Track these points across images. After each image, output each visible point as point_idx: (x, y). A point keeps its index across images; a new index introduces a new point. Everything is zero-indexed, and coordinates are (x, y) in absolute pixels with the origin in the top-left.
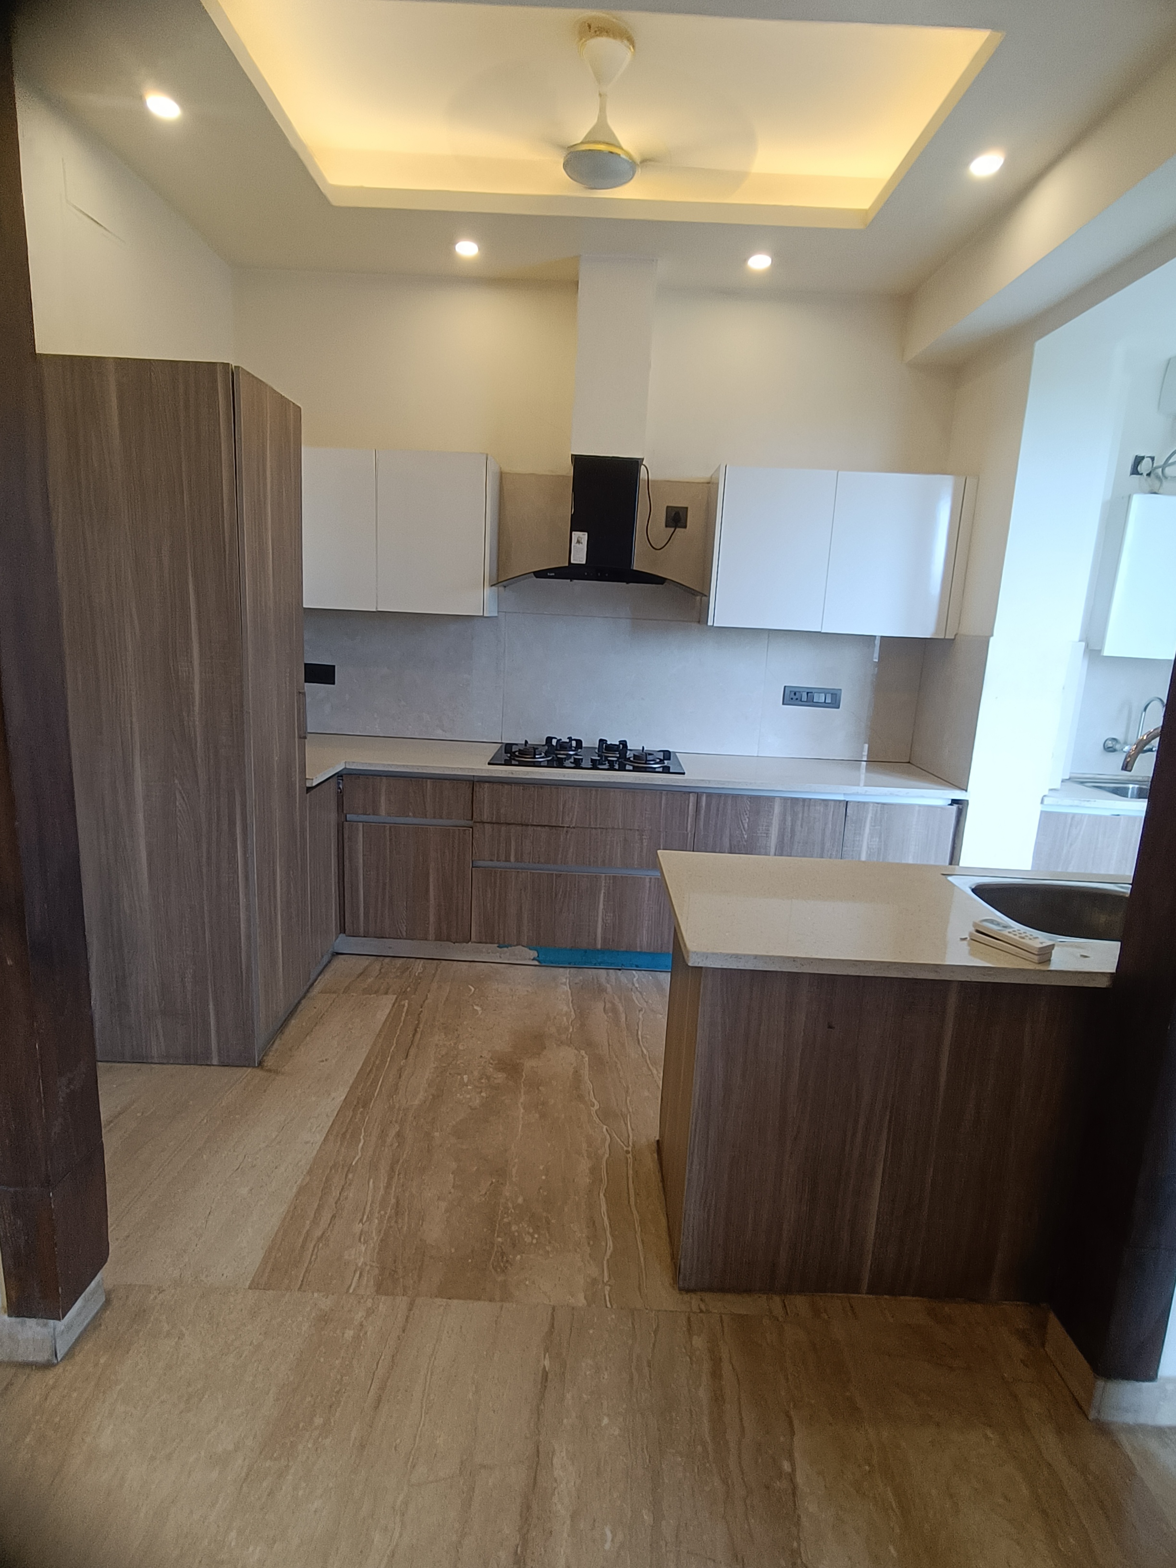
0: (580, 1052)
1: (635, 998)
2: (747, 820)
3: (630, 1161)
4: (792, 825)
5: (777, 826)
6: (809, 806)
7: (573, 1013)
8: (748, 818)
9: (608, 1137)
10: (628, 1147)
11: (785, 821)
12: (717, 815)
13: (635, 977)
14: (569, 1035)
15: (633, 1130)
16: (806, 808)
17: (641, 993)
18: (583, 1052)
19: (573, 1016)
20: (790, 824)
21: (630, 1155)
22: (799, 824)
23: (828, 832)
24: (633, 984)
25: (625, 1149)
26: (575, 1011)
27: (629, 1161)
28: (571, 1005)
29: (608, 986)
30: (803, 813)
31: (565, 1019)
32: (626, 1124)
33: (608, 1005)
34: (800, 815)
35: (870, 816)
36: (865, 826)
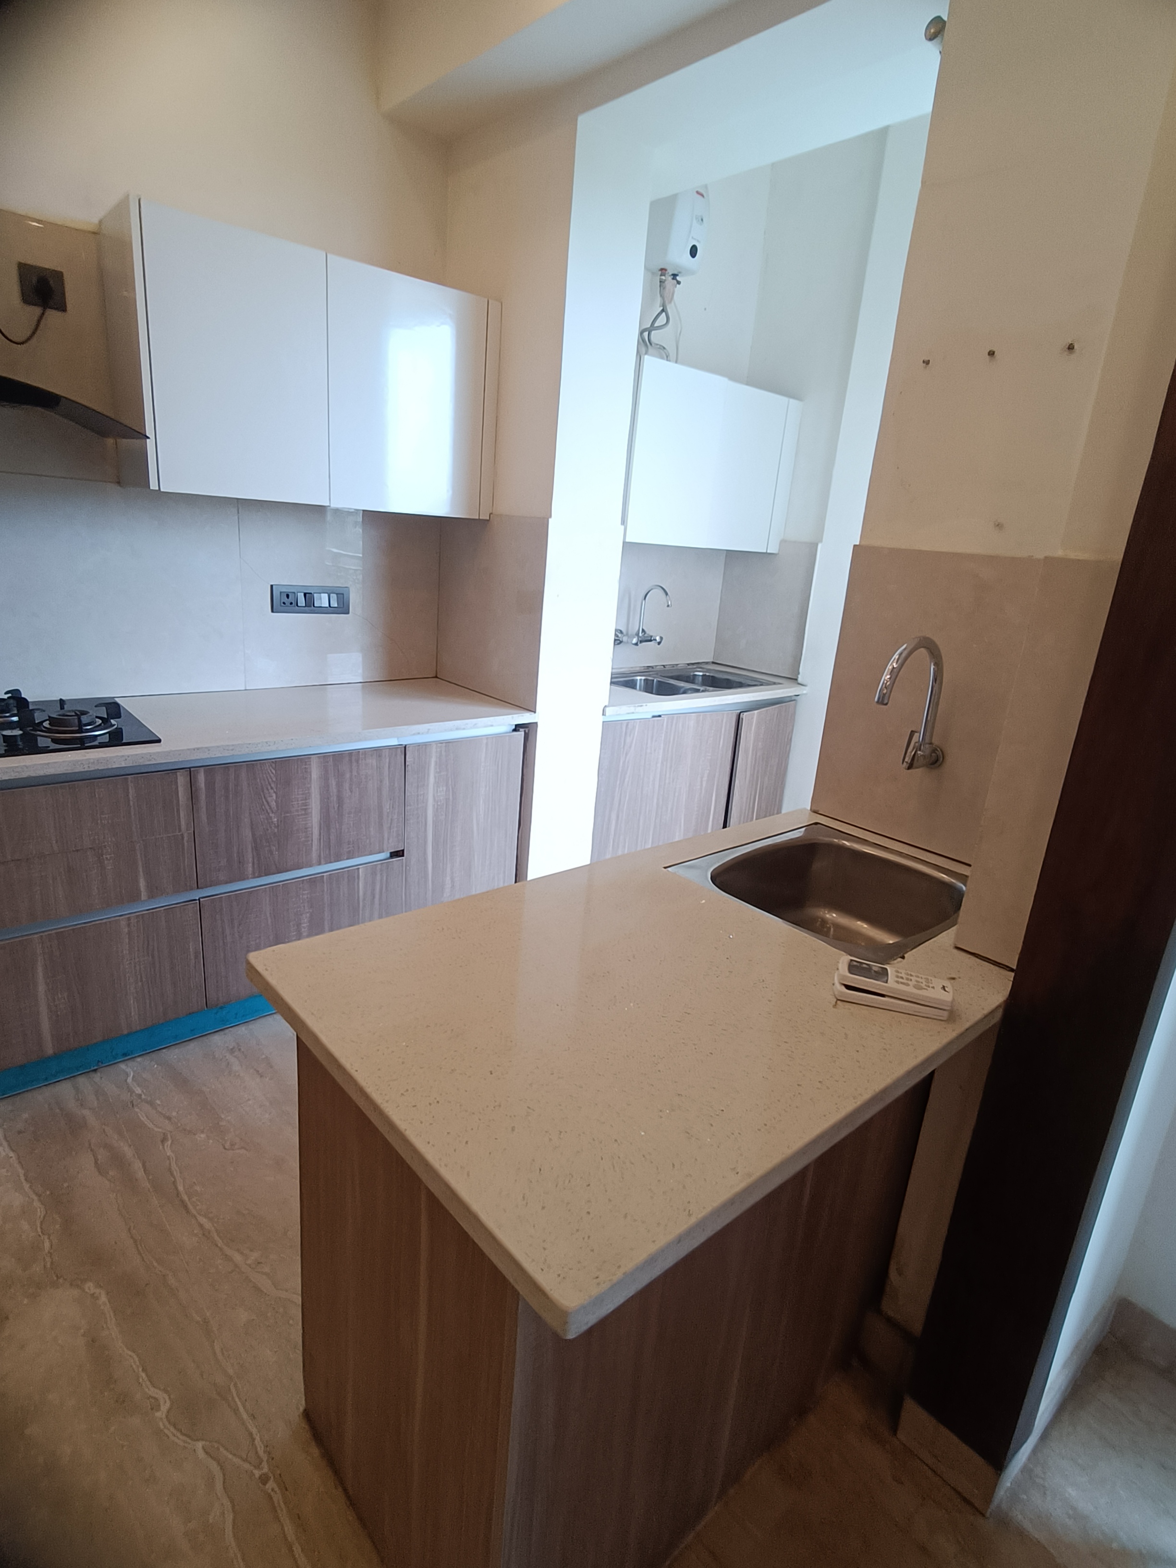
0: (84, 1290)
1: (144, 1119)
2: (274, 795)
3: (277, 1497)
4: (339, 791)
5: (318, 796)
6: (357, 761)
7: (37, 1204)
8: (274, 792)
9: (214, 1467)
10: (258, 1466)
11: (328, 786)
12: (227, 798)
13: (127, 1075)
14: (48, 1260)
15: (253, 1417)
16: (354, 764)
17: (151, 1103)
18: (90, 1287)
19: (40, 1211)
20: (335, 791)
21: (271, 1484)
22: (347, 788)
23: (385, 792)
24: (131, 1091)
25: (257, 1473)
26: (39, 1195)
27: (275, 1499)
28: (26, 1186)
29: (86, 1112)
30: (351, 772)
31: (25, 1226)
32: (236, 1411)
33: (102, 1154)
34: (348, 776)
35: (433, 760)
36: (428, 775)
